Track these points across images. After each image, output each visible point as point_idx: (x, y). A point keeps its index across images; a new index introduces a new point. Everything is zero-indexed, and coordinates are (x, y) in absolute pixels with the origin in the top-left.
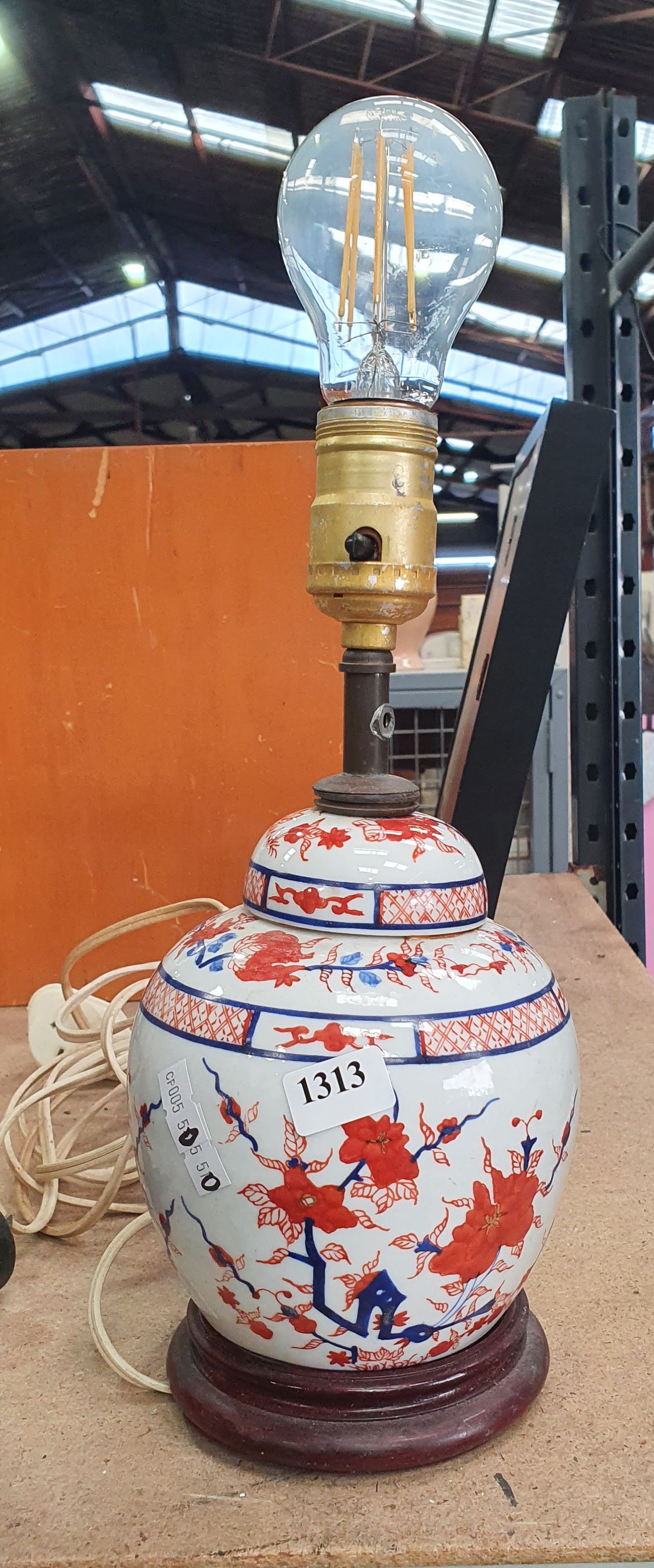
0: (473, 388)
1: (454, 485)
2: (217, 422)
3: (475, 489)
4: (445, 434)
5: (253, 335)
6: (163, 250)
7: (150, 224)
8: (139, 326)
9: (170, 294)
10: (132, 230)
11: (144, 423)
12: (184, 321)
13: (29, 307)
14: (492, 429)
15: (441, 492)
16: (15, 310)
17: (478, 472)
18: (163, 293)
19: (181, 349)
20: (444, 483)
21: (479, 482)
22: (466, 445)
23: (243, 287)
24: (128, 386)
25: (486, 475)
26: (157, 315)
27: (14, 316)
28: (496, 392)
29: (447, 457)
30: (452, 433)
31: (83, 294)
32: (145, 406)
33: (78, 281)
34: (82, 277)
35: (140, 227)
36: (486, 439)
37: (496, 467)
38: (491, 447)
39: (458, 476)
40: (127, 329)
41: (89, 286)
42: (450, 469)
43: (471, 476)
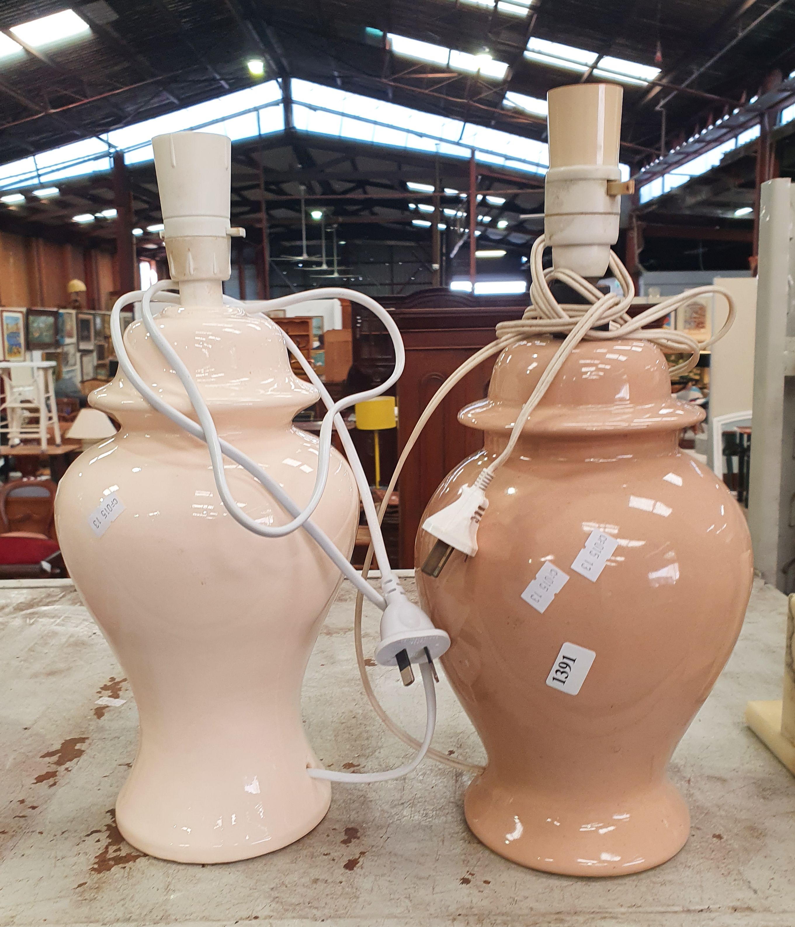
0: (507, 158)
1: (490, 230)
2: (321, 183)
3: (505, 233)
4: (485, 192)
5: (345, 118)
6: (279, 51)
7: (269, 32)
8: (261, 111)
9: (286, 88)
10: (256, 37)
11: (267, 183)
12: (295, 107)
13: (183, 96)
14: (521, 188)
15: (480, 235)
16: (173, 99)
17: (508, 221)
18: (280, 87)
19: (294, 128)
20: (483, 228)
21: (508, 228)
22: (500, 201)
23: (339, 81)
24: (255, 155)
25: (514, 223)
26: (276, 104)
27: (172, 103)
28: (524, 161)
29: (486, 209)
30: (491, 192)
31: (222, 87)
32: (267, 171)
33: (218, 77)
34: (219, 74)
35: (262, 35)
36: (516, 196)
37: (523, 216)
38: (518, 202)
39: (493, 224)
40: (254, 114)
41: (226, 80)
42: (487, 219)
43: (502, 224)
